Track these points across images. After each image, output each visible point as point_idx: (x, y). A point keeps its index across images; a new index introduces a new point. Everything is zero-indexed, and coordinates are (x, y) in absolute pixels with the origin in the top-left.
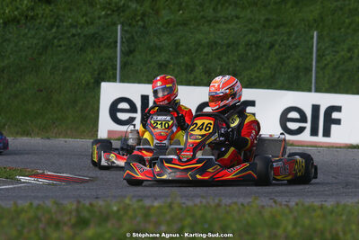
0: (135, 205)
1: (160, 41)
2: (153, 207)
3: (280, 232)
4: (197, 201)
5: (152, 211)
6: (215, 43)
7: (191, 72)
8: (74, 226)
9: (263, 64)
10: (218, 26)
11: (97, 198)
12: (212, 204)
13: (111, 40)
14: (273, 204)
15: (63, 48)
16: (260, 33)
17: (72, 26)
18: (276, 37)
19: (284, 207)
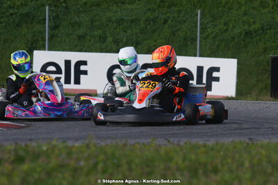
0: (61, 145)
1: (79, 18)
2: (73, 147)
3: (173, 165)
4: (109, 142)
5: (74, 150)
6: (122, 19)
7: (103, 42)
8: (13, 162)
9: (159, 35)
10: (124, 6)
11: (31, 140)
12: (120, 144)
13: (41, 18)
14: (168, 144)
15: (4, 24)
16: (157, 11)
17: (10, 7)
18: (168, 15)
19: (176, 146)
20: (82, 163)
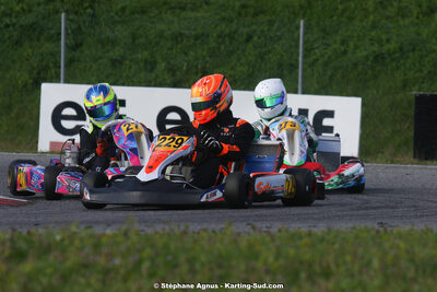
0: (83, 233)
1: (113, 32)
2: (104, 235)
3: (259, 265)
4: (159, 228)
5: (104, 240)
6: (181, 34)
7: (152, 70)
8: (8, 259)
9: (239, 60)
10: (183, 14)
11: (36, 225)
12: (177, 231)
13: (53, 32)
14: (252, 231)
16: (236, 21)
17: (5, 14)
18: (254, 27)
19: (265, 235)
20: (117, 261)
